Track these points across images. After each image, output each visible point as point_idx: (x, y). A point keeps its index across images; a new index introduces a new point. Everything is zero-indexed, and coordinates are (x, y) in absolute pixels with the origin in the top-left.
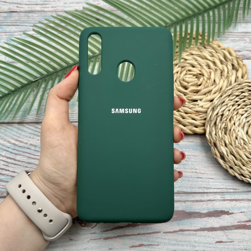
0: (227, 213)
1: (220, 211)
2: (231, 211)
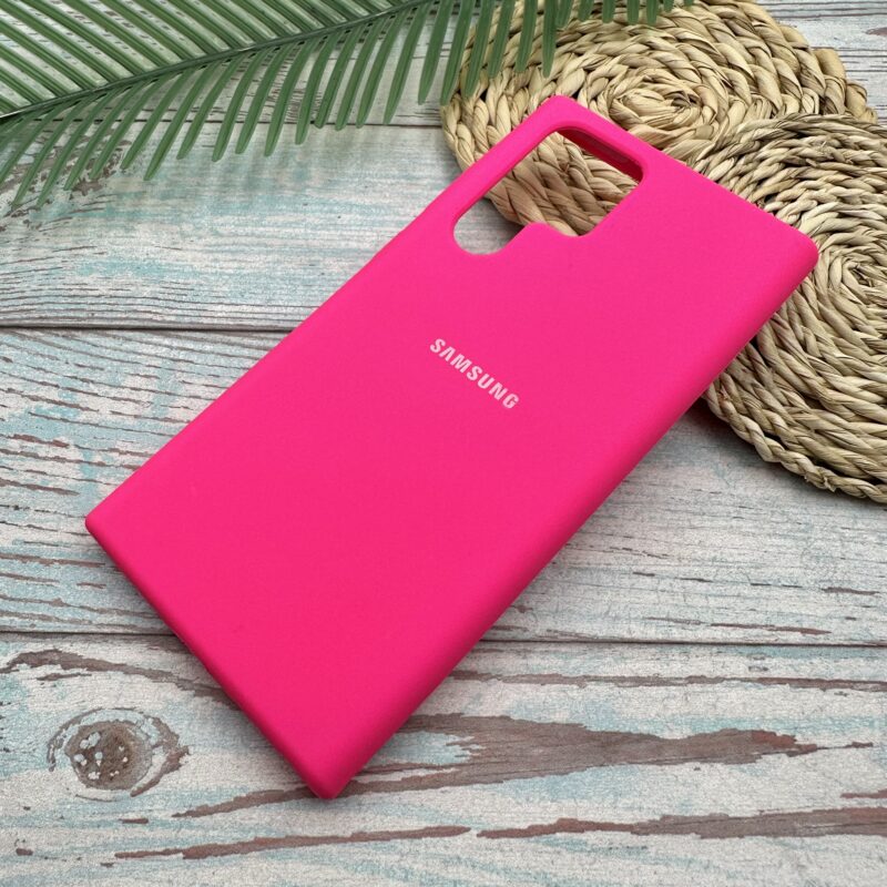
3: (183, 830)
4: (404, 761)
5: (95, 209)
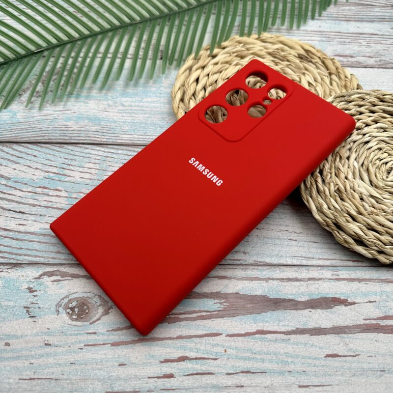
0: (344, 302)
1: (331, 299)
2: (351, 298)
3: (110, 336)
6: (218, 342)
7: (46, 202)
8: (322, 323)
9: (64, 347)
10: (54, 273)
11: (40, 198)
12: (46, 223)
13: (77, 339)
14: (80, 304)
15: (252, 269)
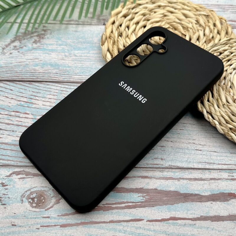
1: (228, 194)
3: (60, 220)
4: (125, 201)
5: (39, 48)
6: (140, 226)
7: (17, 122)
8: (221, 212)
9: (26, 227)
10: (21, 172)
11: (13, 119)
12: (17, 136)
13: (36, 221)
14: (38, 195)
15: (167, 171)
